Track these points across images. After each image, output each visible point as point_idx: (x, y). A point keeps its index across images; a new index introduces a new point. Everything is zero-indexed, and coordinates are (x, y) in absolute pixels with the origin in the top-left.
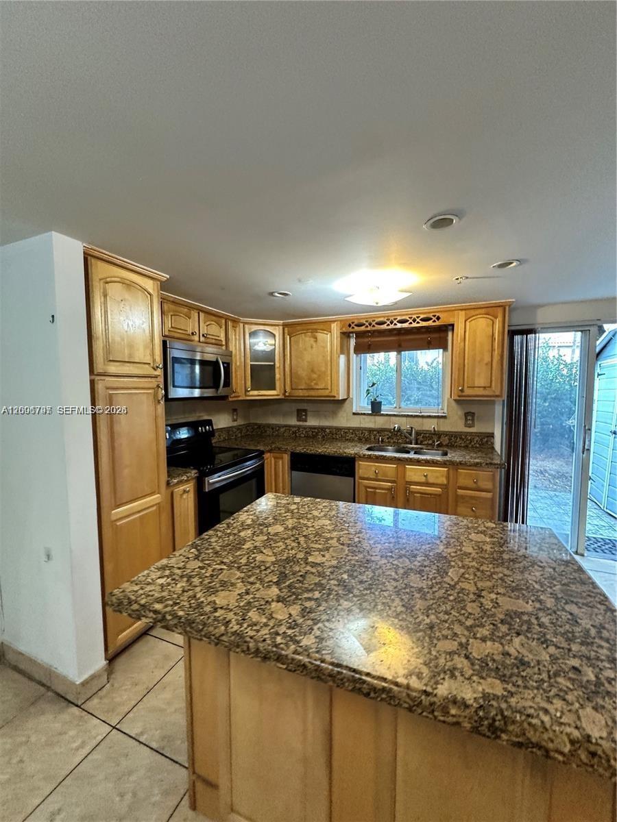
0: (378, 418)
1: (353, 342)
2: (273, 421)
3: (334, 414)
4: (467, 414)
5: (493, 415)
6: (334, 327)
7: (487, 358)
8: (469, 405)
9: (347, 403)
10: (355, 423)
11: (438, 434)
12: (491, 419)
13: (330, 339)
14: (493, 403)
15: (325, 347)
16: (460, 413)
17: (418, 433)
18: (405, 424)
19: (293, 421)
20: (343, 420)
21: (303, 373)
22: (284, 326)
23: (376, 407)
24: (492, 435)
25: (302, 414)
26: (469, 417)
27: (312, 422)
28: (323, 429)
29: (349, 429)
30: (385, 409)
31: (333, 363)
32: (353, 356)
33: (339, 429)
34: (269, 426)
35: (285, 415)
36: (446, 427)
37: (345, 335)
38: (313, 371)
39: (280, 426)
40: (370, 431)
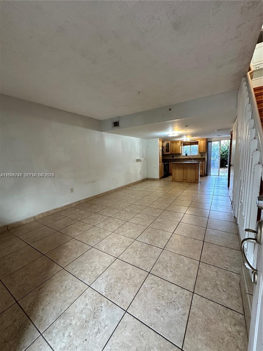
0: (187, 157)
1: (182, 144)
2: (168, 158)
3: (179, 156)
4: (201, 155)
5: (205, 155)
6: (180, 142)
7: (203, 146)
8: (201, 153)
9: (181, 154)
10: (183, 157)
11: (197, 158)
12: (205, 156)
13: (179, 144)
14: (205, 153)
15: (178, 145)
16: (200, 155)
17: (193, 159)
18: (191, 157)
19: (171, 158)
20: (180, 157)
21: (174, 150)
22: (171, 142)
23: (186, 155)
24: (205, 158)
25: (173, 157)
26: (202, 155)
27: (175, 158)
28: (177, 159)
29: (182, 159)
30: (188, 155)
31: (179, 148)
32: (182, 146)
33: (180, 159)
34: (167, 159)
35: (170, 157)
36: (198, 157)
37: (181, 143)
38: (176, 149)
39: (169, 159)
40: (185, 159)
